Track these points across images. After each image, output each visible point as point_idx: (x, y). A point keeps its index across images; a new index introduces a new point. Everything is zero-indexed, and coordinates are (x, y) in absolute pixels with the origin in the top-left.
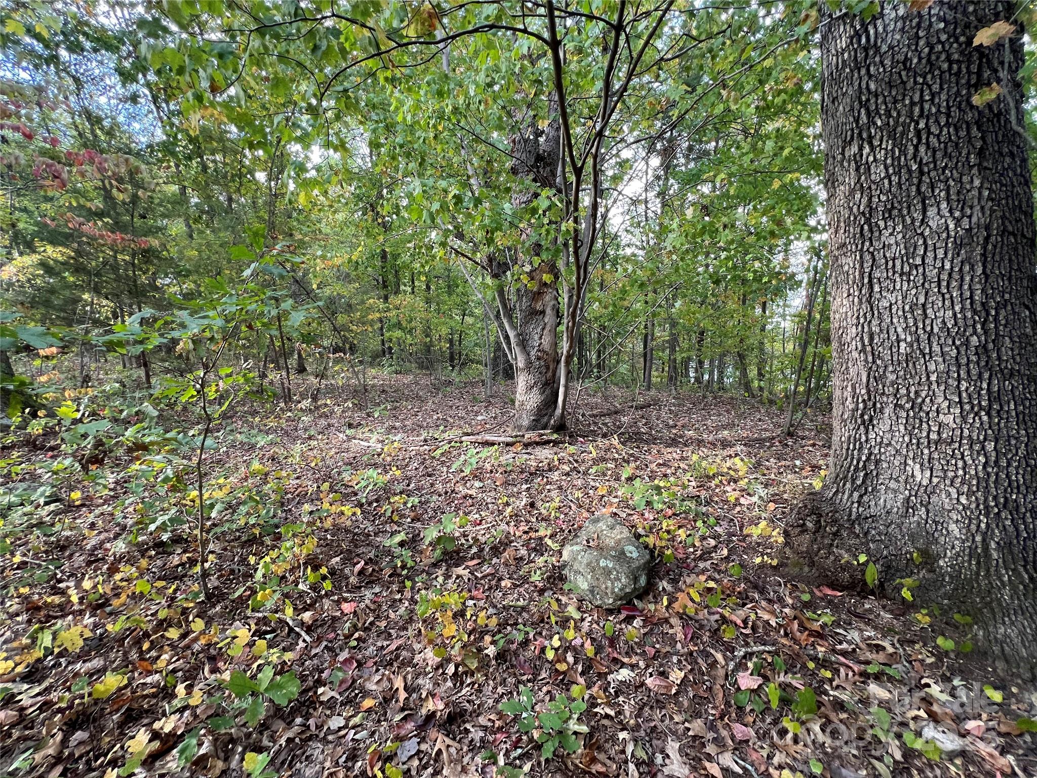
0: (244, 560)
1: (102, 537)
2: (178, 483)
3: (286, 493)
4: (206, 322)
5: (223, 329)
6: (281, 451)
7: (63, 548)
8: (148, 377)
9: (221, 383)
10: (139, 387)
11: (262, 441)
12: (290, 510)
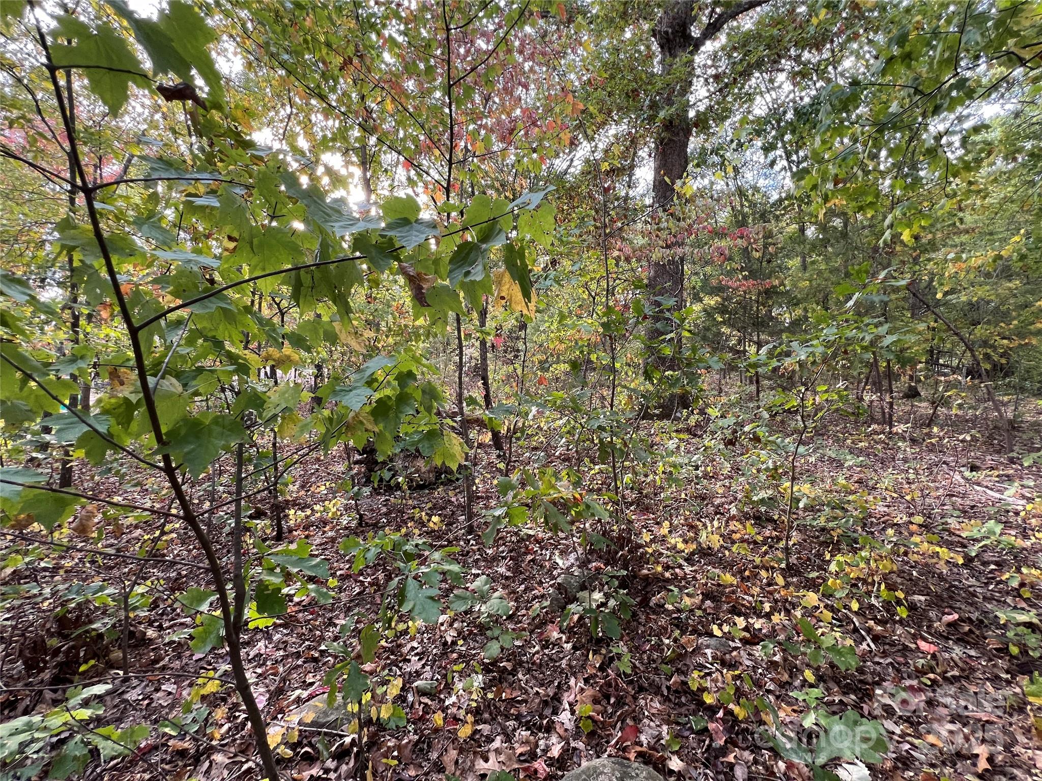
0: (820, 555)
1: (723, 500)
2: (774, 474)
3: (871, 517)
4: (810, 350)
5: (824, 355)
6: (869, 474)
7: (703, 499)
8: (758, 392)
9: (817, 398)
10: (751, 399)
11: (850, 461)
12: (872, 533)
